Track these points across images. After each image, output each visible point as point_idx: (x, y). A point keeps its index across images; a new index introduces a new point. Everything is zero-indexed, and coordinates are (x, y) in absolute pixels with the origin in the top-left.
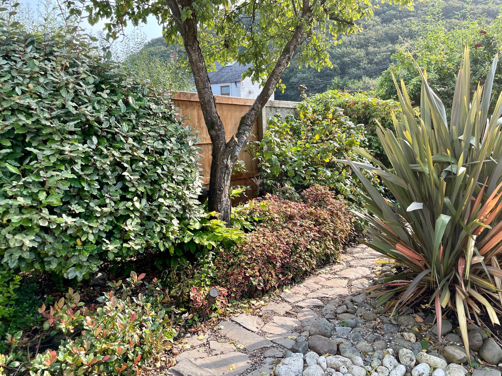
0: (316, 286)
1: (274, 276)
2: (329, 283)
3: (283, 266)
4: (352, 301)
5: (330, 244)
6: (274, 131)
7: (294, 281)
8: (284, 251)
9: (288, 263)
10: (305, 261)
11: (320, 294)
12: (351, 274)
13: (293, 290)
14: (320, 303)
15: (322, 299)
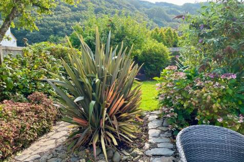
0: (37, 147)
1: (10, 148)
2: (45, 144)
3: (15, 141)
4: (56, 151)
5: (45, 123)
6: (8, 63)
7: (23, 147)
8: (16, 132)
9: (18, 139)
10: (30, 135)
11: (39, 151)
12: (57, 136)
13: (23, 153)
14: (39, 156)
15: (40, 154)
